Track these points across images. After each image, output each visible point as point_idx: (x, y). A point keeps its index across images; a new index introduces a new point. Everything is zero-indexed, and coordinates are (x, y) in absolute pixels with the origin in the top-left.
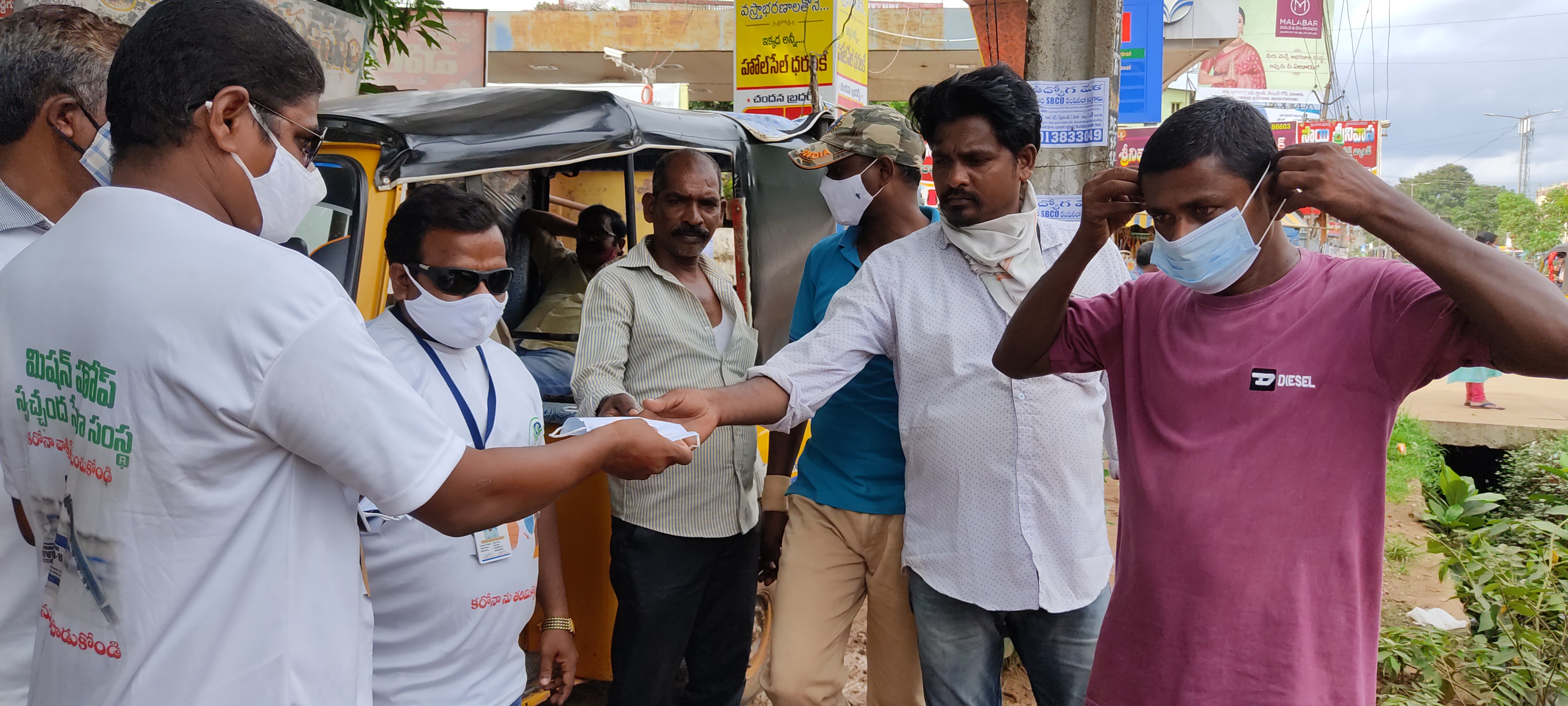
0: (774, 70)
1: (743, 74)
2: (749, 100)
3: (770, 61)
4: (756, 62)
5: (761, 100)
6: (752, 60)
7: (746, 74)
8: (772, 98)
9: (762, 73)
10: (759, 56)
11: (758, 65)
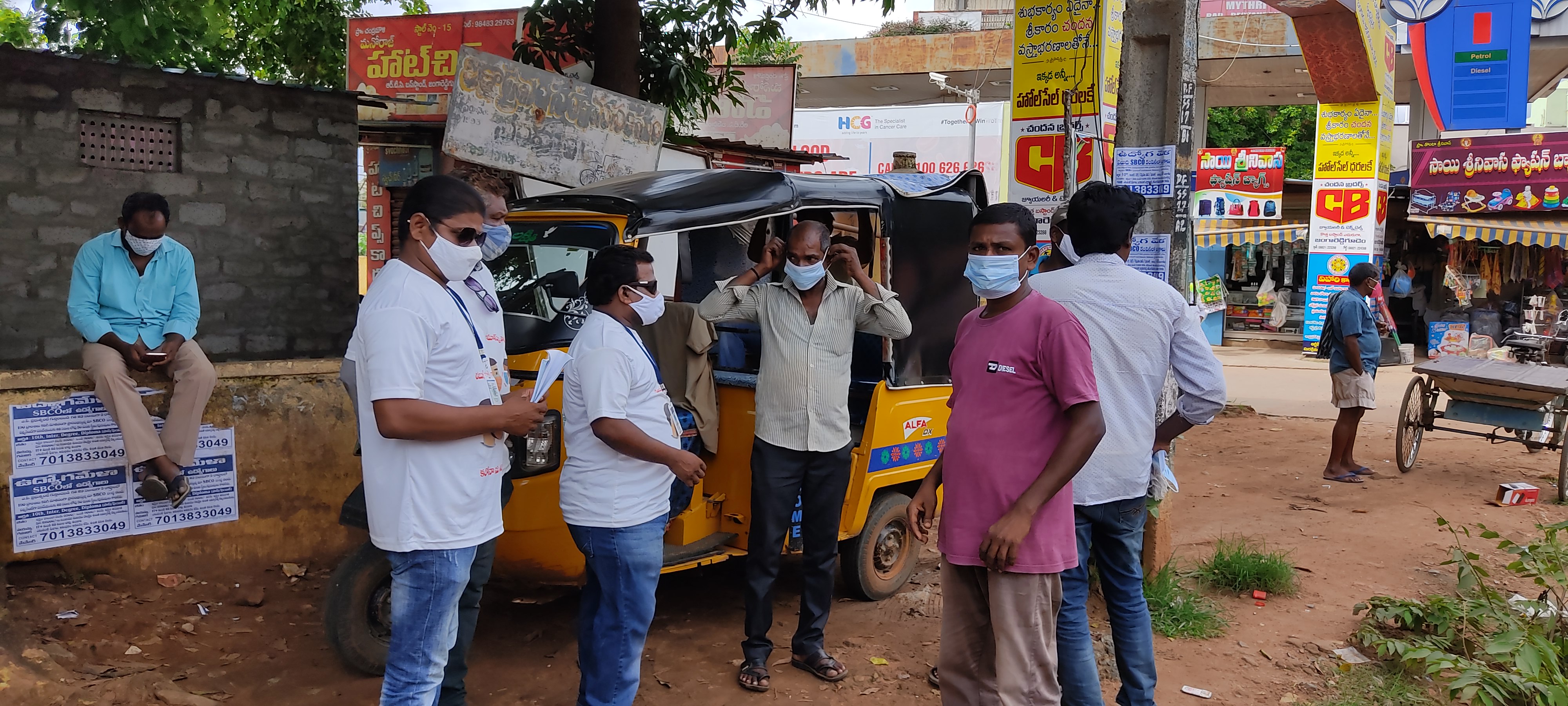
0: (1048, 102)
1: (1018, 107)
2: (1023, 130)
3: (1043, 94)
4: (1030, 96)
5: (1034, 129)
6: (1027, 94)
7: (1020, 106)
8: (1044, 128)
9: (1035, 105)
10: (1034, 90)
11: (1032, 98)
